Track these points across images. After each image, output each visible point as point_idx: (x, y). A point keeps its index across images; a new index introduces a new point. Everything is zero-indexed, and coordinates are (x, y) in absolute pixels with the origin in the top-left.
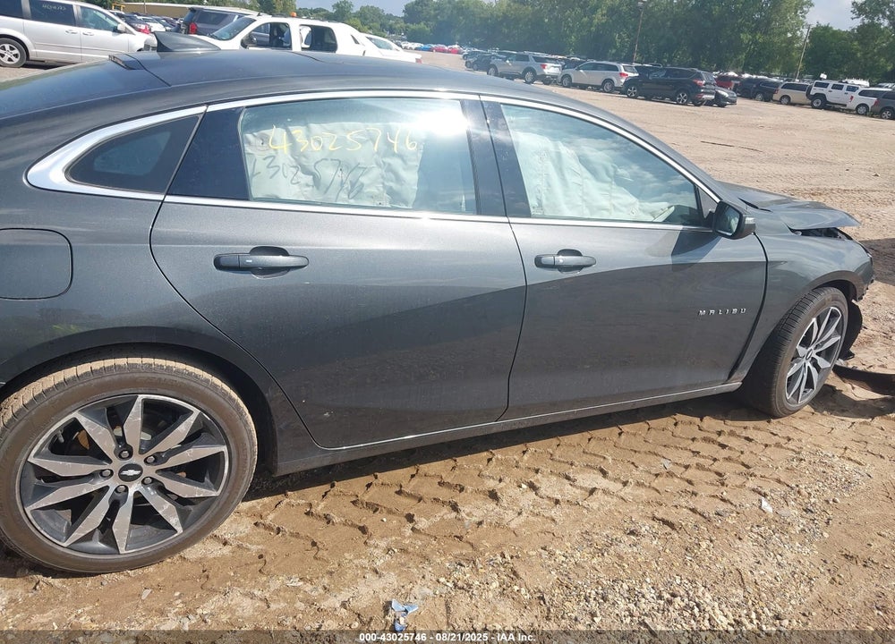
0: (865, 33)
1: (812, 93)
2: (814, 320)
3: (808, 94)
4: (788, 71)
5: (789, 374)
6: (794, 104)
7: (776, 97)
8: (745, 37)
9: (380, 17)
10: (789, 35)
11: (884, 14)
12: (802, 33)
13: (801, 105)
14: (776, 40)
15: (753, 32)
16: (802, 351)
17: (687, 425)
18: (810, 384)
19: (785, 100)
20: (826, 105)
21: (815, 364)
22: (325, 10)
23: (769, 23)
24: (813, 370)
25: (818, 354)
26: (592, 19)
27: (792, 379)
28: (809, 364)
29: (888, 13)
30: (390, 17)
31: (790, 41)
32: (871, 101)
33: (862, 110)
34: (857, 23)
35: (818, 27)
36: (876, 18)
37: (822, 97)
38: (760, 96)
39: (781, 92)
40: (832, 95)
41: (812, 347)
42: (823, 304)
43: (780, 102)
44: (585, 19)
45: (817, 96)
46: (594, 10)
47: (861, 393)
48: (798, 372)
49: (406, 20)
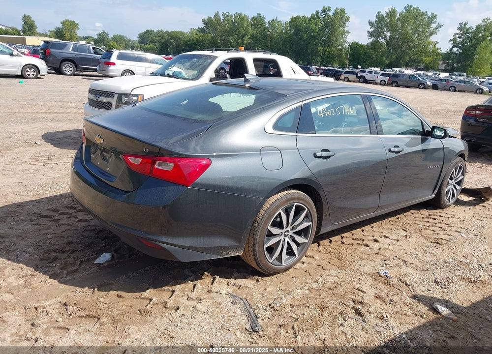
0: (374, 45)
1: (359, 75)
2: (454, 169)
3: (357, 76)
4: (342, 65)
5: (446, 190)
6: (350, 81)
7: (342, 78)
8: (320, 49)
9: (125, 41)
10: (340, 47)
11: (382, 37)
12: (346, 46)
13: (354, 81)
14: (334, 49)
15: (323, 46)
16: (450, 181)
17: (417, 214)
18: (453, 196)
19: (346, 79)
20: (366, 81)
21: (455, 187)
22: (92, 37)
23: (330, 41)
24: (454, 189)
25: (456, 183)
26: (243, 41)
27: (447, 193)
28: (453, 187)
29: (384, 36)
30: (130, 41)
31: (341, 50)
32: (386, 79)
33: (383, 83)
34: (371, 40)
35: (353, 43)
36: (379, 39)
37: (363, 77)
38: (334, 77)
39: (344, 76)
40: (368, 77)
41: (453, 180)
42: (457, 163)
43: (344, 80)
44: (240, 41)
45: (362, 77)
46: (244, 36)
47: (465, 198)
48: (449, 190)
49: (140, 42)
